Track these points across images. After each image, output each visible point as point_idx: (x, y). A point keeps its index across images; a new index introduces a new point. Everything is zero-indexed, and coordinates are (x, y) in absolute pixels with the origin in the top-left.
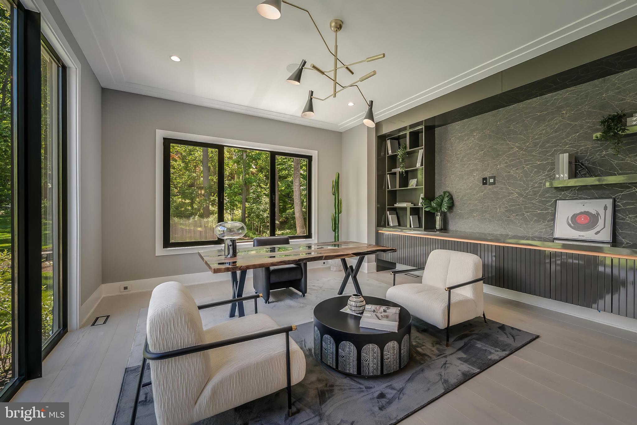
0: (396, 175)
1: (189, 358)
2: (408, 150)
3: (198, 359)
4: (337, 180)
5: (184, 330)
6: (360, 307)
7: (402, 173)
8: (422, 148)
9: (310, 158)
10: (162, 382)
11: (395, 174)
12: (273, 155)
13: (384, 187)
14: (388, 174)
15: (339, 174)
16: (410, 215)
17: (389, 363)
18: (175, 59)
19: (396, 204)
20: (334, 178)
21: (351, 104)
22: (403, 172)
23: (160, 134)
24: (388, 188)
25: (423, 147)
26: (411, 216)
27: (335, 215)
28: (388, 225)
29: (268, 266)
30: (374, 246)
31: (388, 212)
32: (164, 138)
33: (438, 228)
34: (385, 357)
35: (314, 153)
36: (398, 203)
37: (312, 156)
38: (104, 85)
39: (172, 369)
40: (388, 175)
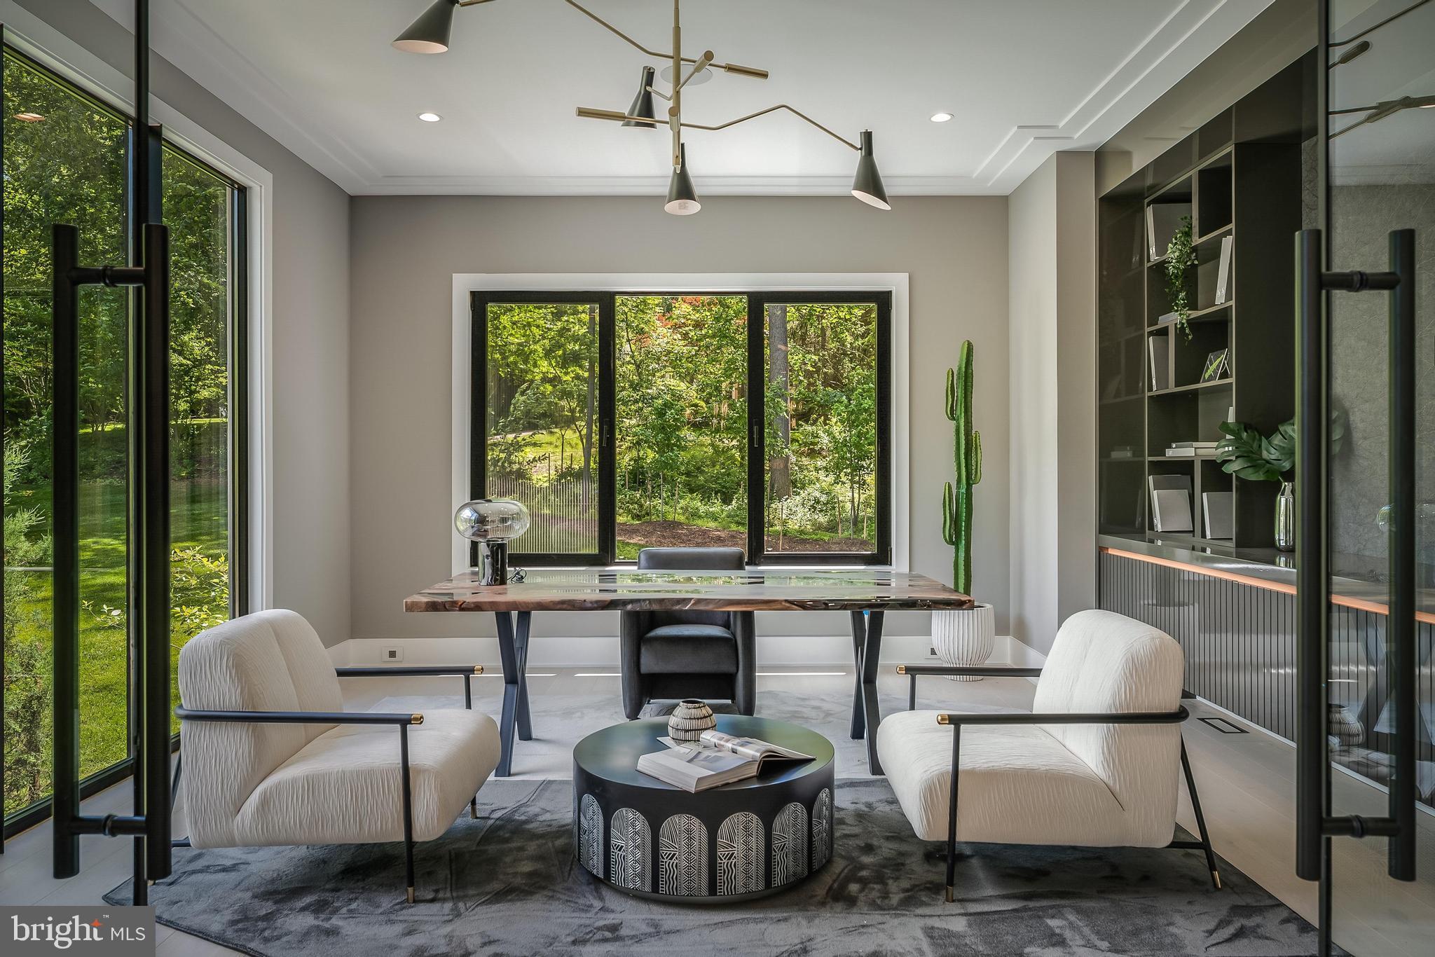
0: (1168, 335)
1: (229, 729)
2: (1197, 240)
3: (244, 736)
4: (964, 369)
5: (225, 681)
6: (687, 731)
7: (1182, 328)
8: (1229, 233)
9: (883, 300)
10: (190, 759)
11: (1163, 332)
12: (757, 301)
13: (1141, 384)
14: (1151, 334)
15: (970, 345)
16: (1202, 492)
17: (675, 869)
18: (430, 117)
19: (1170, 447)
20: (955, 361)
21: (941, 117)
22: (1183, 324)
23: (463, 284)
24: (1150, 389)
25: (1232, 226)
26: (1205, 495)
27: (958, 487)
28: (1152, 527)
29: (527, 610)
30: (950, 591)
31: (1151, 478)
32: (473, 293)
33: (1283, 543)
34: (664, 851)
35: (896, 283)
36: (1174, 446)
37: (891, 291)
38: (352, 192)
39: (204, 741)
40: (1151, 339)
